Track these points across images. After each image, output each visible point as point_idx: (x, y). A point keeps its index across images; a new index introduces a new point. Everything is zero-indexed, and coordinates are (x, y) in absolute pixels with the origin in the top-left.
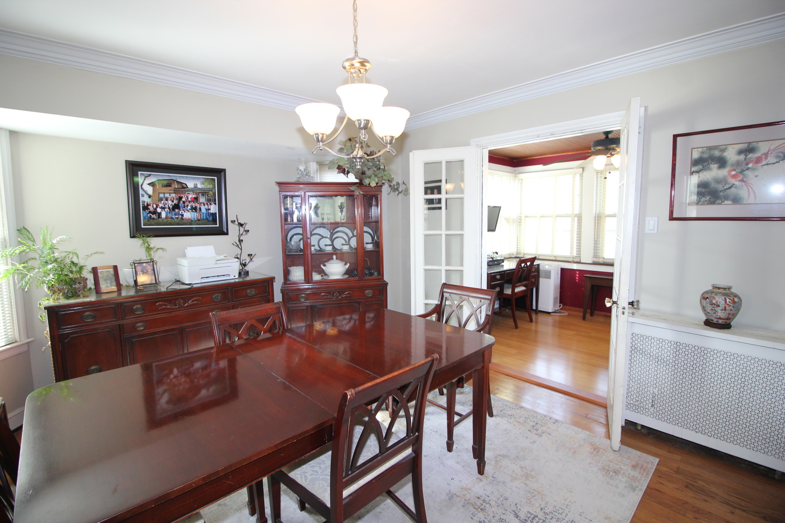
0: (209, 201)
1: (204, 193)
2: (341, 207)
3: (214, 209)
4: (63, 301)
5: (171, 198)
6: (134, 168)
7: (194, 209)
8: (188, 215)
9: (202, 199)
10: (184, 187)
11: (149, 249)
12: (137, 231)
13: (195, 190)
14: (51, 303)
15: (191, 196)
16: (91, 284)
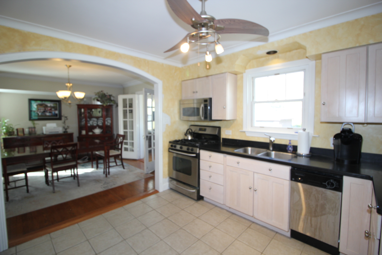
0: (56, 109)
1: (53, 107)
2: (99, 112)
3: (57, 112)
4: (7, 137)
5: (42, 109)
6: (30, 100)
7: (50, 112)
8: (48, 114)
9: (53, 109)
10: (46, 106)
11: (34, 124)
12: (31, 119)
13: (51, 107)
14: (4, 137)
15: (49, 108)
16: (16, 133)
